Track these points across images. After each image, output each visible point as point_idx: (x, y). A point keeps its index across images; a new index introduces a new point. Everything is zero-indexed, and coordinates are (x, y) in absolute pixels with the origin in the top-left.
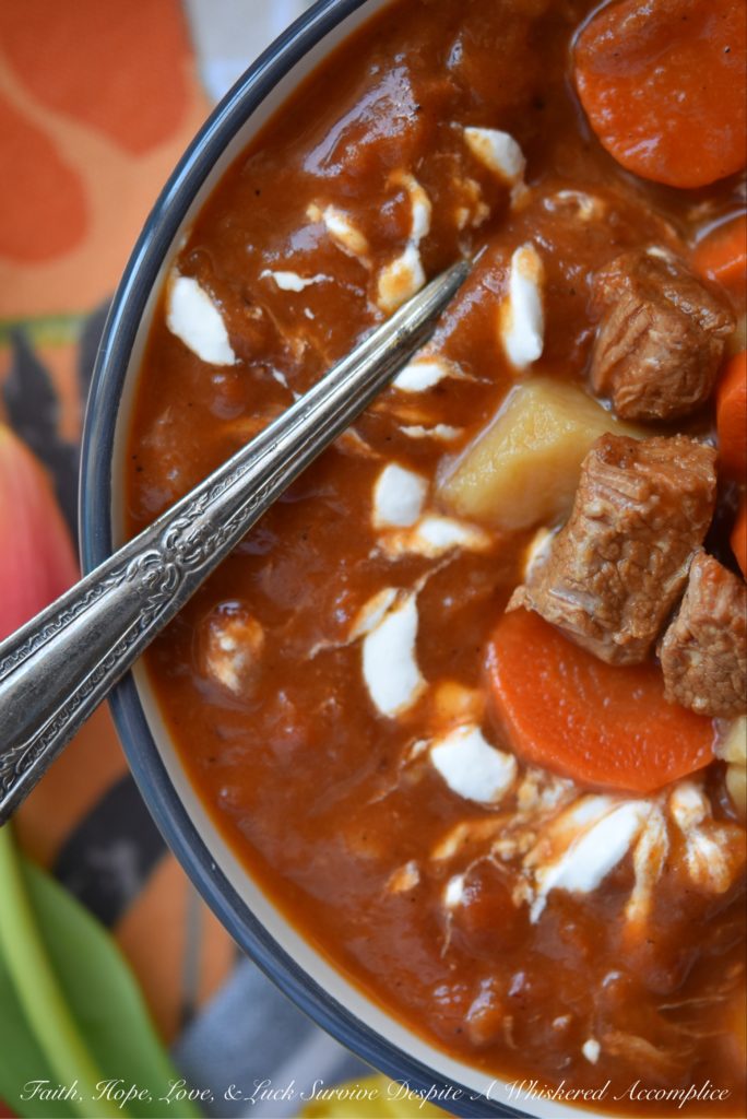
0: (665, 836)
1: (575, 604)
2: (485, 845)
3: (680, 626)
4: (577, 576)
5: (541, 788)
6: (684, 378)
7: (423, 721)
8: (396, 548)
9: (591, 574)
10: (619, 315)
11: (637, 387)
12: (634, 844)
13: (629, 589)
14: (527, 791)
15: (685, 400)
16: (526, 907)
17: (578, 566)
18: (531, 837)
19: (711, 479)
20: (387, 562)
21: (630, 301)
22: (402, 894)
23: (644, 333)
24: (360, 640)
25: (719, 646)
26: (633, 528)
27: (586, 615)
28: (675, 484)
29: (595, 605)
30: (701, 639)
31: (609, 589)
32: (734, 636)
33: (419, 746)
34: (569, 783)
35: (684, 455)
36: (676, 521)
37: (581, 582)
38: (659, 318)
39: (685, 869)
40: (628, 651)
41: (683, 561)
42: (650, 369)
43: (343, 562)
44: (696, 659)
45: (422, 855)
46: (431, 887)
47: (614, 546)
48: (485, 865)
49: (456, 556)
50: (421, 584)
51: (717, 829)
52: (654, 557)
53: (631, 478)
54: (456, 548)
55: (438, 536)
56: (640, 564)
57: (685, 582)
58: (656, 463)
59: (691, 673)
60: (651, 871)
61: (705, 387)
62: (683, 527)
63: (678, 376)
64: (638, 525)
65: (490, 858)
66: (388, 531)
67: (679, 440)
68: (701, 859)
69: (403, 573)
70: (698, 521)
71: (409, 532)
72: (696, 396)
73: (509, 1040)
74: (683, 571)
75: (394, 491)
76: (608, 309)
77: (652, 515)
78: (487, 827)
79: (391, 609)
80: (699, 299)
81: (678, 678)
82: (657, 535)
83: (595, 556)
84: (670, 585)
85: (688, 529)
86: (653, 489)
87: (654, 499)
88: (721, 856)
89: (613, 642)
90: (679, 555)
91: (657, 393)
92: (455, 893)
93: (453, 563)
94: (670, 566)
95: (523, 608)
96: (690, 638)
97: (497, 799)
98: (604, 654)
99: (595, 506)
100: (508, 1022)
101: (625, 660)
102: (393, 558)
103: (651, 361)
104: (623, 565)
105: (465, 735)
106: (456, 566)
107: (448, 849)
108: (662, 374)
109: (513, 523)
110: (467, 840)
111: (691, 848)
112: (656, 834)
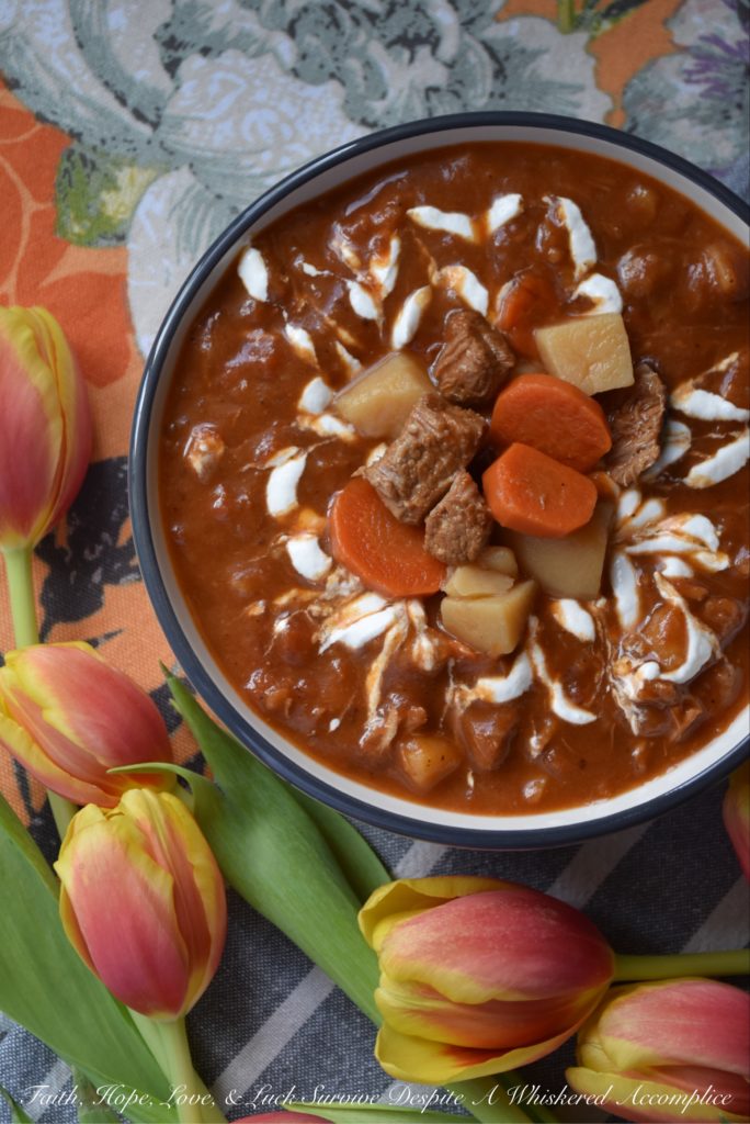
0: (406, 630)
1: (390, 476)
2: (305, 604)
3: (441, 505)
4: (394, 461)
5: (341, 580)
6: (478, 382)
7: (289, 524)
8: (304, 424)
9: (401, 463)
10: (456, 340)
11: (453, 379)
12: (388, 629)
13: (419, 478)
14: (333, 579)
15: (475, 394)
16: (318, 644)
17: (397, 458)
18: (331, 610)
19: (480, 433)
20: (299, 431)
21: (463, 334)
22: (253, 617)
23: (464, 352)
24: (271, 469)
25: (459, 517)
26: (431, 445)
27: (393, 486)
28: (460, 428)
29: (399, 481)
30: (450, 512)
31: (408, 475)
32: (468, 514)
33: (283, 538)
34: (357, 579)
35: (470, 417)
36: (453, 449)
37: (395, 466)
38: (475, 345)
39: (410, 652)
40: (410, 515)
41: (452, 473)
42: (461, 371)
43: (275, 423)
44: (445, 525)
45: (270, 598)
46: (269, 617)
47: (418, 452)
48: (302, 614)
49: (333, 440)
50: (311, 449)
51: (435, 636)
52: (437, 466)
53: (437, 418)
54: (335, 436)
55: (328, 425)
56: (429, 467)
57: (450, 484)
58: (454, 417)
59: (440, 532)
60: (393, 647)
62: (457, 454)
63: (476, 378)
64: (434, 443)
65: (306, 612)
66: (304, 413)
67: (469, 412)
68: (420, 648)
69: (305, 439)
70: (467, 453)
71: (315, 418)
72: (483, 393)
73: (287, 712)
74: (450, 479)
75: (313, 394)
76: (450, 338)
77: (442, 440)
78: (308, 595)
79: (292, 458)
80: (501, 344)
81: (433, 535)
82: (442, 453)
83: (406, 455)
84: (442, 484)
85: (461, 455)
86: (446, 427)
87: (446, 432)
88: (432, 650)
89: (403, 506)
90: (452, 468)
91: (462, 386)
92: (281, 626)
93: (331, 442)
94: (444, 474)
95: (361, 476)
96: (444, 511)
97: (315, 578)
98: (397, 513)
99: (413, 427)
100: (289, 702)
101: (407, 520)
102: (302, 429)
103: (464, 367)
104: (420, 464)
105: (308, 539)
106: (331, 445)
107: (283, 600)
108: (467, 375)
109: (369, 432)
110: (295, 599)
111: (418, 641)
112: (402, 628)
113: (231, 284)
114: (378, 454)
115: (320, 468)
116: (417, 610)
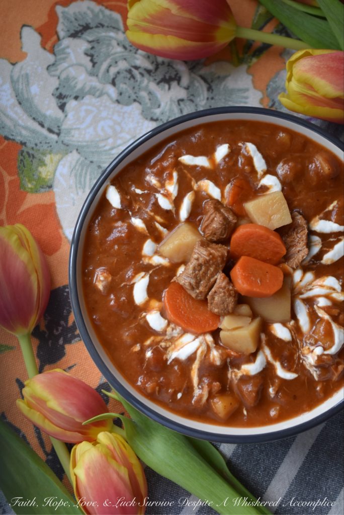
0: (206, 348)
1: (188, 280)
2: (158, 343)
3: (213, 290)
4: (189, 273)
5: (173, 329)
6: (222, 231)
7: (146, 308)
8: (146, 261)
9: (193, 273)
10: (209, 214)
11: (210, 232)
12: (197, 349)
13: (202, 278)
14: (169, 329)
15: (221, 237)
16: (167, 360)
17: (190, 271)
18: (170, 343)
19: (226, 254)
20: (144, 265)
21: (212, 211)
22: (135, 352)
23: (214, 219)
24: (134, 284)
25: (222, 294)
26: (205, 263)
27: (190, 284)
28: (217, 254)
29: (193, 281)
30: (218, 292)
31: (197, 278)
32: (226, 292)
33: (144, 314)
34: (180, 328)
35: (220, 248)
36: (215, 263)
37: (190, 275)
38: (218, 215)
39: (209, 358)
40: (200, 295)
41: (216, 274)
42: (214, 227)
43: (133, 263)
44: (216, 298)
45: (142, 342)
46: (143, 351)
47: (199, 267)
48: (157, 348)
49: (160, 266)
50: (151, 272)
51: (220, 349)
52: (209, 272)
53: (206, 250)
54: (161, 264)
55: (157, 260)
56: (205, 273)
57: (216, 279)
58: (213, 249)
59: (215, 302)
60: (201, 357)
61: (227, 235)
62: (217, 265)
63: (221, 230)
64: (206, 262)
65: (159, 346)
66: (145, 256)
67: (220, 245)
68: (214, 355)
69: (147, 268)
70: (221, 264)
71: (150, 258)
72: (225, 236)
73: (157, 393)
74: (216, 277)
75: (148, 247)
76: (206, 213)
77: (209, 260)
78: (159, 338)
79: (143, 277)
80: (229, 213)
81: (211, 303)
82: (210, 266)
83: (194, 269)
84: (212, 280)
85: (219, 266)
86: (210, 254)
87: (211, 256)
88: (219, 356)
89: (196, 292)
90: (216, 272)
91: (215, 234)
92: (149, 354)
93: (160, 268)
94: (213, 275)
95: (175, 281)
96: (215, 292)
97: (161, 330)
98: (194, 295)
99: (196, 256)
100: (157, 388)
101: (199, 298)
102: (145, 264)
103: (214, 226)
104: (201, 272)
105: (155, 313)
106: (160, 269)
107: (148, 342)
108: (216, 229)
109: (176, 260)
110: (153, 341)
111: (212, 353)
112: (204, 347)
113: (104, 203)
114: (181, 270)
115: (156, 280)
116: (209, 338)
